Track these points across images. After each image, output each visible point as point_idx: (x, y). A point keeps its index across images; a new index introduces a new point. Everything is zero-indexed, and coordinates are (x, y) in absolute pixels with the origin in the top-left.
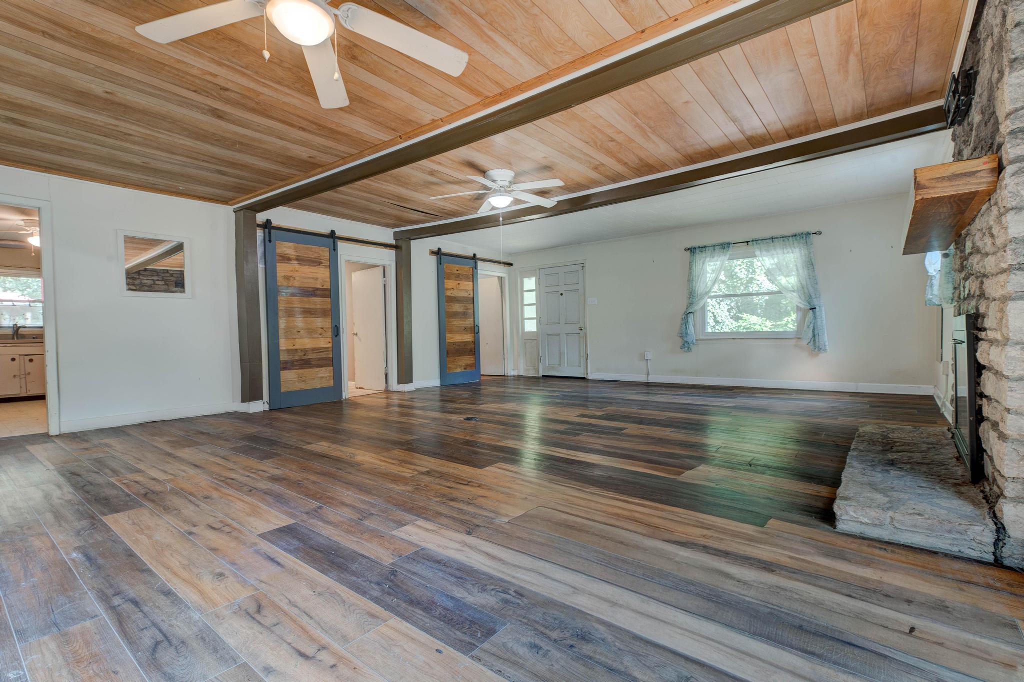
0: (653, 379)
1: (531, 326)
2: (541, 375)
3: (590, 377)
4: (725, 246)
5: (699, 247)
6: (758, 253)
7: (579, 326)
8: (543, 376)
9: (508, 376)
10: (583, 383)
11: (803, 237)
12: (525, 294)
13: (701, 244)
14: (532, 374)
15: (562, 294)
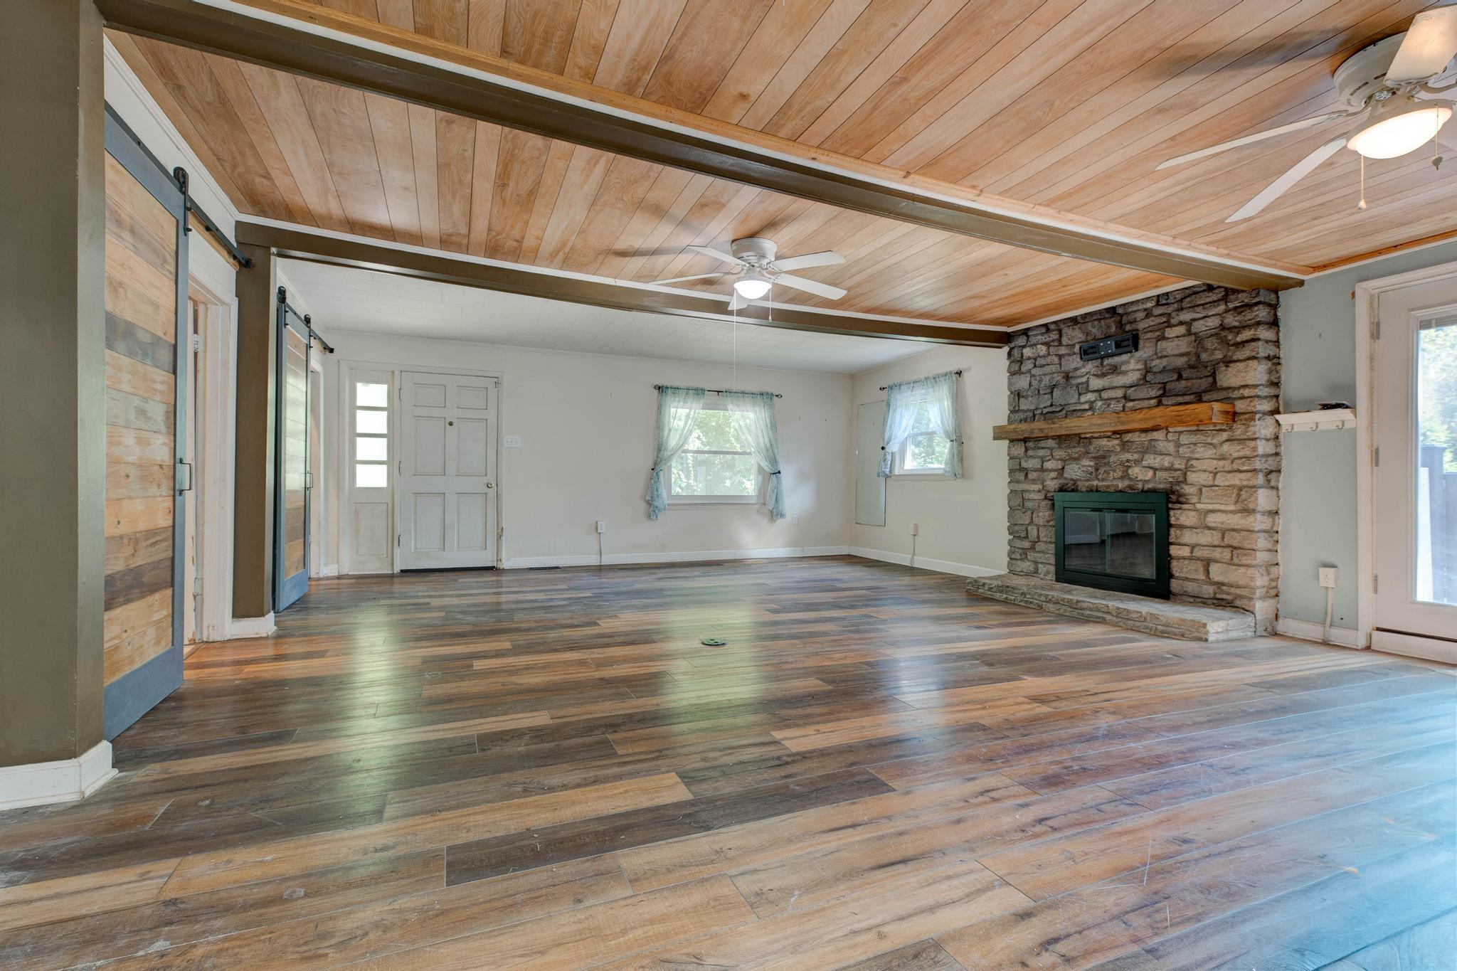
0: (608, 560)
1: (372, 477)
2: (397, 570)
3: (506, 564)
4: (699, 392)
5: (671, 388)
6: (730, 406)
7: (485, 480)
8: (404, 572)
9: (319, 579)
10: (489, 578)
11: (767, 397)
12: (359, 413)
13: (675, 385)
14: (374, 567)
15: (451, 424)
